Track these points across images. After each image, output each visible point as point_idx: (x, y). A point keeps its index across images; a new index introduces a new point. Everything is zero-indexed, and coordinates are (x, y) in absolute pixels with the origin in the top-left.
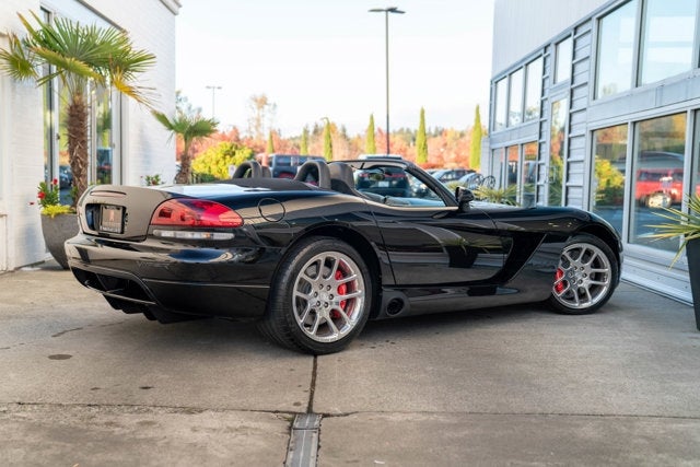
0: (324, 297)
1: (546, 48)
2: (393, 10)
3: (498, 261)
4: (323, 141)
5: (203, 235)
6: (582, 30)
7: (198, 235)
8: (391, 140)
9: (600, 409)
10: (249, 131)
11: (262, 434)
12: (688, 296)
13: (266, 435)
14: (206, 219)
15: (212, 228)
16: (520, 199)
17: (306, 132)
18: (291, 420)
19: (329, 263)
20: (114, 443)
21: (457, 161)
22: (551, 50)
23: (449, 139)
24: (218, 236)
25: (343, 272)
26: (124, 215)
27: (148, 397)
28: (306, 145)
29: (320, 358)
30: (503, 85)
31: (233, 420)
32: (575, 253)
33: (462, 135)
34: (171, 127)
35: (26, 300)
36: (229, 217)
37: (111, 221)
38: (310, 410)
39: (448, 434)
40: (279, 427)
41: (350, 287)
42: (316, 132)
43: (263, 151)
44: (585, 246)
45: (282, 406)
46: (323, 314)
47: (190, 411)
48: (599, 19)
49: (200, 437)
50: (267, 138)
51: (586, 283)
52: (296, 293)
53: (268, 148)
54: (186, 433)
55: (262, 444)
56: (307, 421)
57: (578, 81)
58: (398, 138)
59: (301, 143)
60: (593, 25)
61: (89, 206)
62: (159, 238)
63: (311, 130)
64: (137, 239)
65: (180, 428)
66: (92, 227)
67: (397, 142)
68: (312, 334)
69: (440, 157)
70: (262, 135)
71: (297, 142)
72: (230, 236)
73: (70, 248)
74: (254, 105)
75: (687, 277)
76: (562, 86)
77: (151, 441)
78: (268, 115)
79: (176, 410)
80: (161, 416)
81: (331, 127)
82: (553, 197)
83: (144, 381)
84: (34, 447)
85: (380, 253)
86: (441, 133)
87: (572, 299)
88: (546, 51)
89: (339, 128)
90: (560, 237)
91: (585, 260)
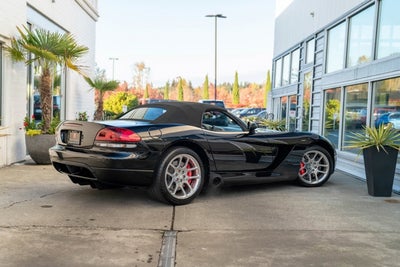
0: (181, 177)
1: (301, 44)
2: (219, 16)
3: (270, 160)
4: (177, 89)
5: (122, 146)
6: (320, 36)
7: (118, 146)
8: (218, 90)
9: (310, 228)
10: (134, 83)
11: (150, 239)
12: (364, 176)
13: (152, 239)
14: (123, 137)
15: (125, 142)
16: (287, 127)
17: (168, 84)
18: (163, 233)
19: (184, 160)
20: (83, 242)
21: (256, 102)
22: (304, 45)
23: (253, 90)
24: (128, 146)
25: (191, 165)
26: (81, 135)
27: (94, 224)
28: (168, 92)
29: (177, 207)
30: (279, 62)
31: (136, 233)
32: (311, 155)
33: (261, 87)
34: (93, 85)
35: (21, 180)
36: (134, 136)
37: (74, 139)
38: (172, 229)
39: (237, 238)
40: (158, 236)
41: (193, 173)
42: (173, 85)
43: (142, 96)
44: (317, 152)
45: (159, 228)
46: (180, 185)
47: (115, 229)
48: (328, 30)
49: (121, 239)
50: (145, 88)
51: (316, 171)
52: (167, 173)
53: (145, 95)
54: (115, 238)
55: (150, 242)
56: (171, 233)
57: (318, 63)
58: (222, 89)
59: (165, 91)
60: (325, 33)
61: (62, 131)
62: (99, 147)
63: (171, 83)
64: (88, 147)
65: (112, 236)
66: (63, 141)
67: (222, 92)
68: (173, 194)
69: (247, 100)
70: (140, 86)
71: (162, 90)
72: (134, 146)
73: (52, 152)
74: (137, 69)
75: (363, 167)
76: (310, 65)
77: (98, 241)
78: (145, 75)
79: (108, 229)
80: (101, 231)
81: (182, 82)
82: (305, 125)
83: (91, 217)
84: (46, 243)
85: (209, 155)
86: (248, 86)
87: (308, 179)
88: (301, 46)
89: (188, 82)
90: (303, 147)
91: (316, 159)
